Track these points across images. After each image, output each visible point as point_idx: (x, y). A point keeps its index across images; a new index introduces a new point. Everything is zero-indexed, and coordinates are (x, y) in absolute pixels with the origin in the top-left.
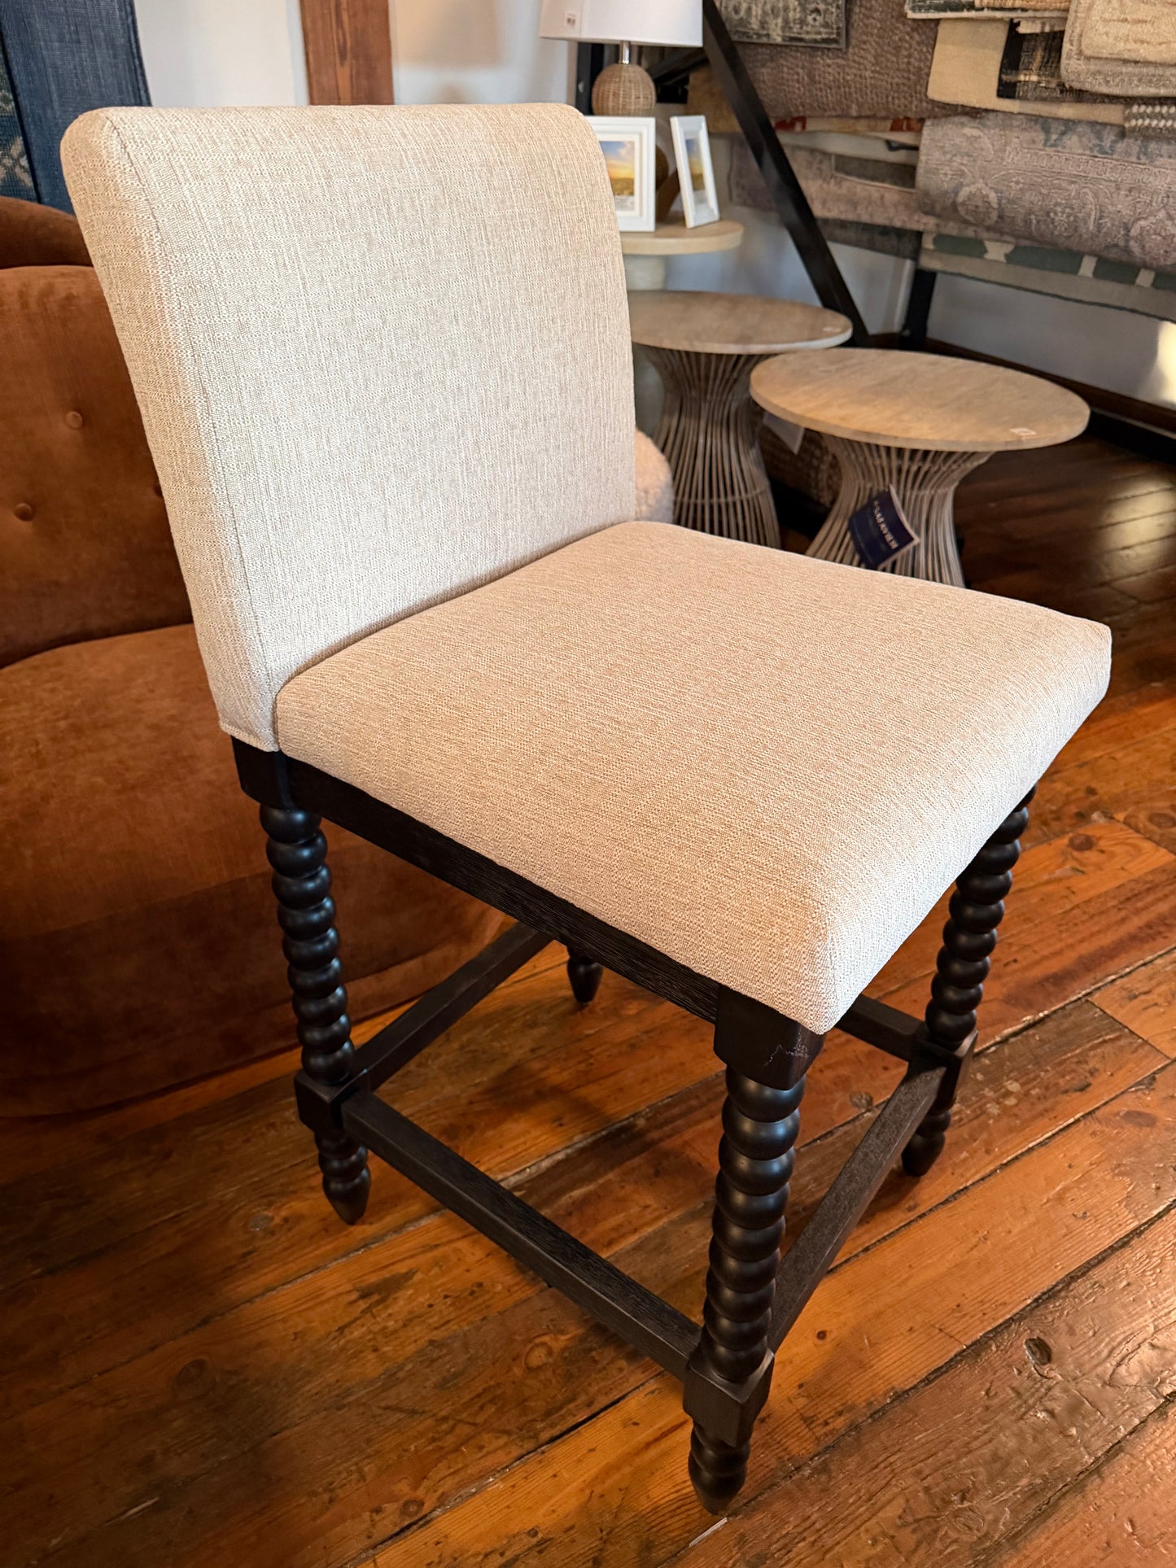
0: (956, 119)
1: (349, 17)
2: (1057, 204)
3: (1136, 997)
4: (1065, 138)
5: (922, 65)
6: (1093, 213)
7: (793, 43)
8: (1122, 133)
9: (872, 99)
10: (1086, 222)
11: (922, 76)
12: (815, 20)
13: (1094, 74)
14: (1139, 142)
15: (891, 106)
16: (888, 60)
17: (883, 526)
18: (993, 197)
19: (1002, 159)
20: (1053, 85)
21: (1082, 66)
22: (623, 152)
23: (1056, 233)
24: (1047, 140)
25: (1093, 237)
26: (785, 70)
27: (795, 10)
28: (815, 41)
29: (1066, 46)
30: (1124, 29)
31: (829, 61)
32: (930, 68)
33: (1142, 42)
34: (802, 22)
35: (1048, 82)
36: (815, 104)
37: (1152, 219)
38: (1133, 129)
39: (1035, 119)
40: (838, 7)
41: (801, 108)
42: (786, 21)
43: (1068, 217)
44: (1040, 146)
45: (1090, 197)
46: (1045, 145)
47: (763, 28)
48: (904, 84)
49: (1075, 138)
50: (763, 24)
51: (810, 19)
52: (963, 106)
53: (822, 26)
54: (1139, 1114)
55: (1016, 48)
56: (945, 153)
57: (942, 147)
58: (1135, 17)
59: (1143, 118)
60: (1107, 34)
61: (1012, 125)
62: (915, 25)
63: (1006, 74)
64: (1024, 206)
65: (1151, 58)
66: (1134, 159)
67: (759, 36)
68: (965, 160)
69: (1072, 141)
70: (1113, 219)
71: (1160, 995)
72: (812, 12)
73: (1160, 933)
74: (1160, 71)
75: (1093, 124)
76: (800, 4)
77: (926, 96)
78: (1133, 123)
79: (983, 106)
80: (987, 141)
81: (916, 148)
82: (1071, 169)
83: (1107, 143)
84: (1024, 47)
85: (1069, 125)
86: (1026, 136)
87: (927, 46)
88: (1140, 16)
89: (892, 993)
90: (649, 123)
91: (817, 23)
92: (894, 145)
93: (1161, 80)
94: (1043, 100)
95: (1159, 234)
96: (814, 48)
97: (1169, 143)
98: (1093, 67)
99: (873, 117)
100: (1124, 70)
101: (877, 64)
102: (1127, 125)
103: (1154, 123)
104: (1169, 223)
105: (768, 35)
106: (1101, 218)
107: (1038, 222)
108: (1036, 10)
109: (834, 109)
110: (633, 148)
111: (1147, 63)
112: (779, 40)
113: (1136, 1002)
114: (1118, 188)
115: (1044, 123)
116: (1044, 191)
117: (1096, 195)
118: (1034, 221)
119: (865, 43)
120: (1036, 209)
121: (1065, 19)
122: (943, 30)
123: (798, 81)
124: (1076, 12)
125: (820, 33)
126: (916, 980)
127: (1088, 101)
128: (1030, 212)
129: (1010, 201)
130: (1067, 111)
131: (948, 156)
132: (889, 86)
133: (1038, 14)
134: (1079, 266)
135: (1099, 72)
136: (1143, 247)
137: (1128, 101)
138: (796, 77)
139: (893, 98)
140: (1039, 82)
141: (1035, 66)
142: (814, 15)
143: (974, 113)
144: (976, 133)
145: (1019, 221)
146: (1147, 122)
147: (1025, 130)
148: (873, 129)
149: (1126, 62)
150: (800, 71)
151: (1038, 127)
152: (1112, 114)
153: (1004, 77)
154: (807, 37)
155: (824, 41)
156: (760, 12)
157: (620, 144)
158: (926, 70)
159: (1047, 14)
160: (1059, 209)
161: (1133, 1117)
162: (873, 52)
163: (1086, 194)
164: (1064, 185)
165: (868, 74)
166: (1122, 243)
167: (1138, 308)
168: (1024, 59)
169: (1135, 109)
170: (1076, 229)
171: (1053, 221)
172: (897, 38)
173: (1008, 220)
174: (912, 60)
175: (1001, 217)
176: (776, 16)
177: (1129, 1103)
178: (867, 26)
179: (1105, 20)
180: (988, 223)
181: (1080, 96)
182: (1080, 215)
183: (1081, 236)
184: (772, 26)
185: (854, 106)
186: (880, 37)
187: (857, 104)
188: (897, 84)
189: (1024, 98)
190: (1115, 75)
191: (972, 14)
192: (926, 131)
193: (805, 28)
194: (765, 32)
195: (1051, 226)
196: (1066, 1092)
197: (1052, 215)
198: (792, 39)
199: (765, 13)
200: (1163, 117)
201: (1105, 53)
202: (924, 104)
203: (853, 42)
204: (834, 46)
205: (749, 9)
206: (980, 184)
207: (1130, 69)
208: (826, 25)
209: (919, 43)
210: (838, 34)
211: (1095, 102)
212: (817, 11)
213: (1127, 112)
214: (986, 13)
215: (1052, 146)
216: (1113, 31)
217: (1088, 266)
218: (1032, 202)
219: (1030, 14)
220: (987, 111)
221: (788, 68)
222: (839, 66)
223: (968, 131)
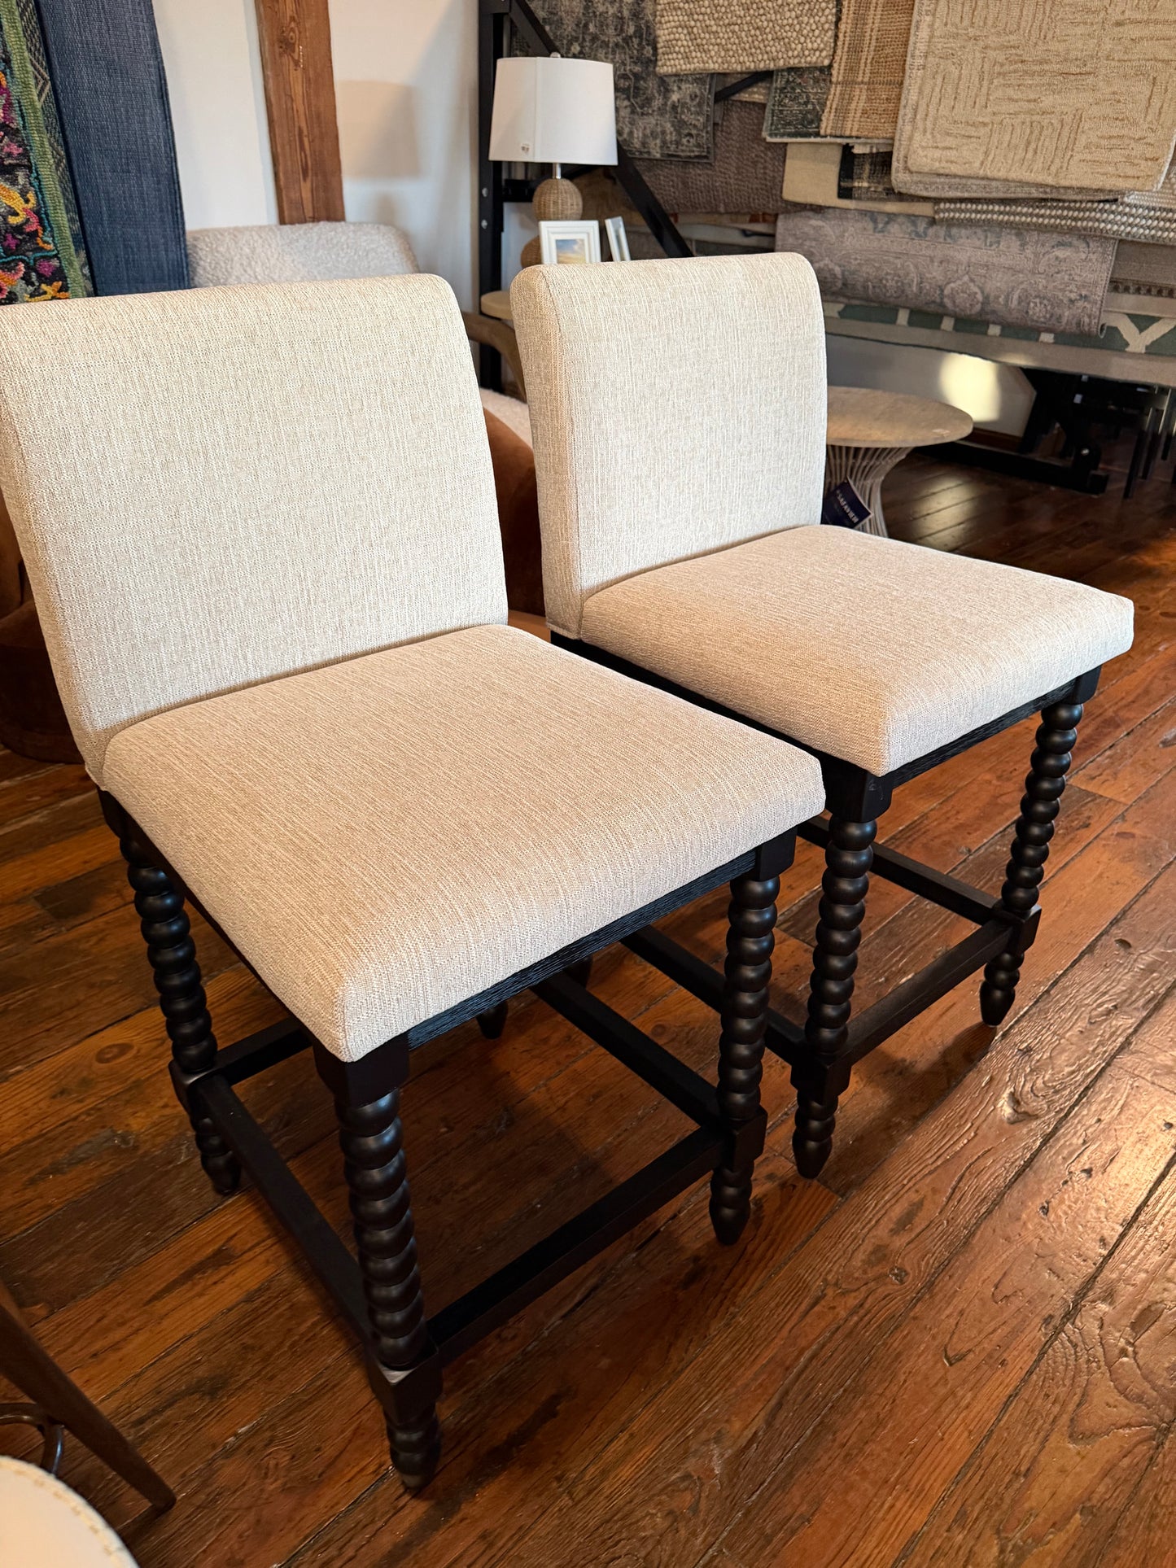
0: (803, 213)
1: (310, 142)
2: (887, 274)
3: (1094, 778)
4: (889, 227)
5: (776, 175)
6: (915, 280)
7: (670, 158)
8: (933, 222)
9: (736, 200)
10: (910, 286)
11: (778, 183)
12: (688, 141)
13: (916, 183)
14: (944, 228)
15: (752, 205)
16: (747, 171)
17: (846, 507)
18: (837, 270)
19: (842, 242)
20: (880, 189)
21: (906, 177)
22: (576, 247)
23: (888, 294)
24: (875, 228)
25: (917, 296)
26: (662, 178)
27: (671, 133)
28: (690, 157)
29: (895, 164)
30: (937, 154)
31: (699, 172)
32: (783, 177)
33: (952, 162)
34: (678, 143)
35: (876, 187)
36: (689, 204)
37: (959, 282)
38: (942, 220)
39: (863, 213)
40: (707, 132)
41: (676, 207)
42: (664, 142)
43: (897, 282)
44: (871, 232)
45: (912, 267)
46: (874, 232)
47: (645, 147)
48: (762, 189)
49: (896, 226)
50: (644, 144)
51: (684, 141)
52: (811, 205)
53: (695, 146)
54: (1125, 833)
55: (849, 162)
56: (797, 239)
57: (795, 235)
58: (943, 145)
59: (947, 212)
60: (926, 156)
61: (847, 218)
62: (768, 146)
63: (844, 181)
64: (862, 276)
65: (960, 173)
66: (942, 240)
67: (641, 153)
68: (814, 243)
69: (894, 228)
70: (930, 283)
71: (1108, 775)
72: (686, 136)
73: (1092, 744)
74: (964, 181)
75: (908, 216)
76: (675, 130)
77: (781, 198)
78: (942, 215)
79: (827, 205)
80: (829, 229)
81: (773, 236)
82: (895, 248)
83: (921, 229)
84: (856, 163)
85: (891, 217)
86: (859, 225)
87: (778, 161)
88: (947, 144)
89: (951, 796)
90: (594, 225)
91: (691, 144)
92: (748, 233)
93: (964, 187)
94: (874, 200)
95: (966, 293)
96: (687, 162)
97: (966, 229)
98: (916, 178)
99: (737, 213)
100: (938, 180)
101: (739, 173)
102: (937, 217)
103: (957, 215)
104: (972, 285)
105: (649, 153)
106: (921, 282)
107: (874, 287)
108: (868, 138)
109: (705, 208)
110: (583, 244)
111: (955, 176)
112: (658, 156)
113: (1096, 780)
114: (932, 261)
115: (872, 216)
116: (876, 265)
117: (916, 267)
118: (871, 287)
119: (728, 158)
120: (871, 278)
121: (893, 145)
122: (790, 151)
123: (673, 186)
124: (900, 140)
125: (693, 151)
126: (961, 788)
127: (907, 200)
128: (867, 280)
129: (853, 273)
130: (892, 207)
131: (800, 241)
132: (750, 191)
133: (869, 141)
134: (896, 319)
135: (920, 182)
136: (954, 302)
137: (937, 201)
138: (671, 183)
139: (754, 199)
140: (869, 187)
141: (866, 175)
142: (688, 138)
143: (818, 209)
144: (820, 223)
145: (859, 287)
146: (952, 214)
147: (857, 221)
148: (736, 222)
149: (939, 175)
150: (675, 179)
151: (867, 218)
152: (926, 209)
153: (842, 184)
154: (682, 154)
155: (696, 157)
156: (641, 135)
157: (574, 241)
158: (779, 179)
159: (876, 141)
160: (889, 277)
161: (1121, 835)
162: (734, 165)
163: (908, 266)
164: (892, 259)
165: (732, 181)
166: (938, 300)
167: (941, 347)
168: (856, 170)
169: (942, 206)
170: (903, 291)
171: (885, 286)
172: (753, 155)
173: (850, 287)
174: (767, 171)
175: (845, 284)
176: (655, 138)
177: (1116, 828)
178: (728, 146)
179: (923, 147)
180: (834, 289)
181: (902, 197)
182: (906, 281)
183: (907, 296)
184: (652, 145)
185: (722, 205)
186: (739, 154)
187: (724, 204)
188: (757, 189)
189: (859, 199)
190: (931, 184)
191: (818, 140)
192: (779, 223)
193: (680, 147)
194: (646, 150)
195: (884, 290)
196: (1078, 829)
197: (884, 282)
198: (670, 155)
199: (645, 136)
200: (963, 211)
201: (926, 169)
202: (780, 204)
203: (718, 157)
204: (705, 161)
205: (631, 133)
206: (827, 261)
207: (942, 180)
208: (699, 146)
209: (771, 159)
210: (708, 152)
211: (913, 201)
212: (690, 135)
213: (936, 208)
214: (829, 139)
215: (879, 232)
216: (930, 155)
217: (903, 317)
218: (868, 273)
219: (862, 140)
220: (829, 207)
221: (664, 177)
222: (708, 175)
223: (813, 222)
